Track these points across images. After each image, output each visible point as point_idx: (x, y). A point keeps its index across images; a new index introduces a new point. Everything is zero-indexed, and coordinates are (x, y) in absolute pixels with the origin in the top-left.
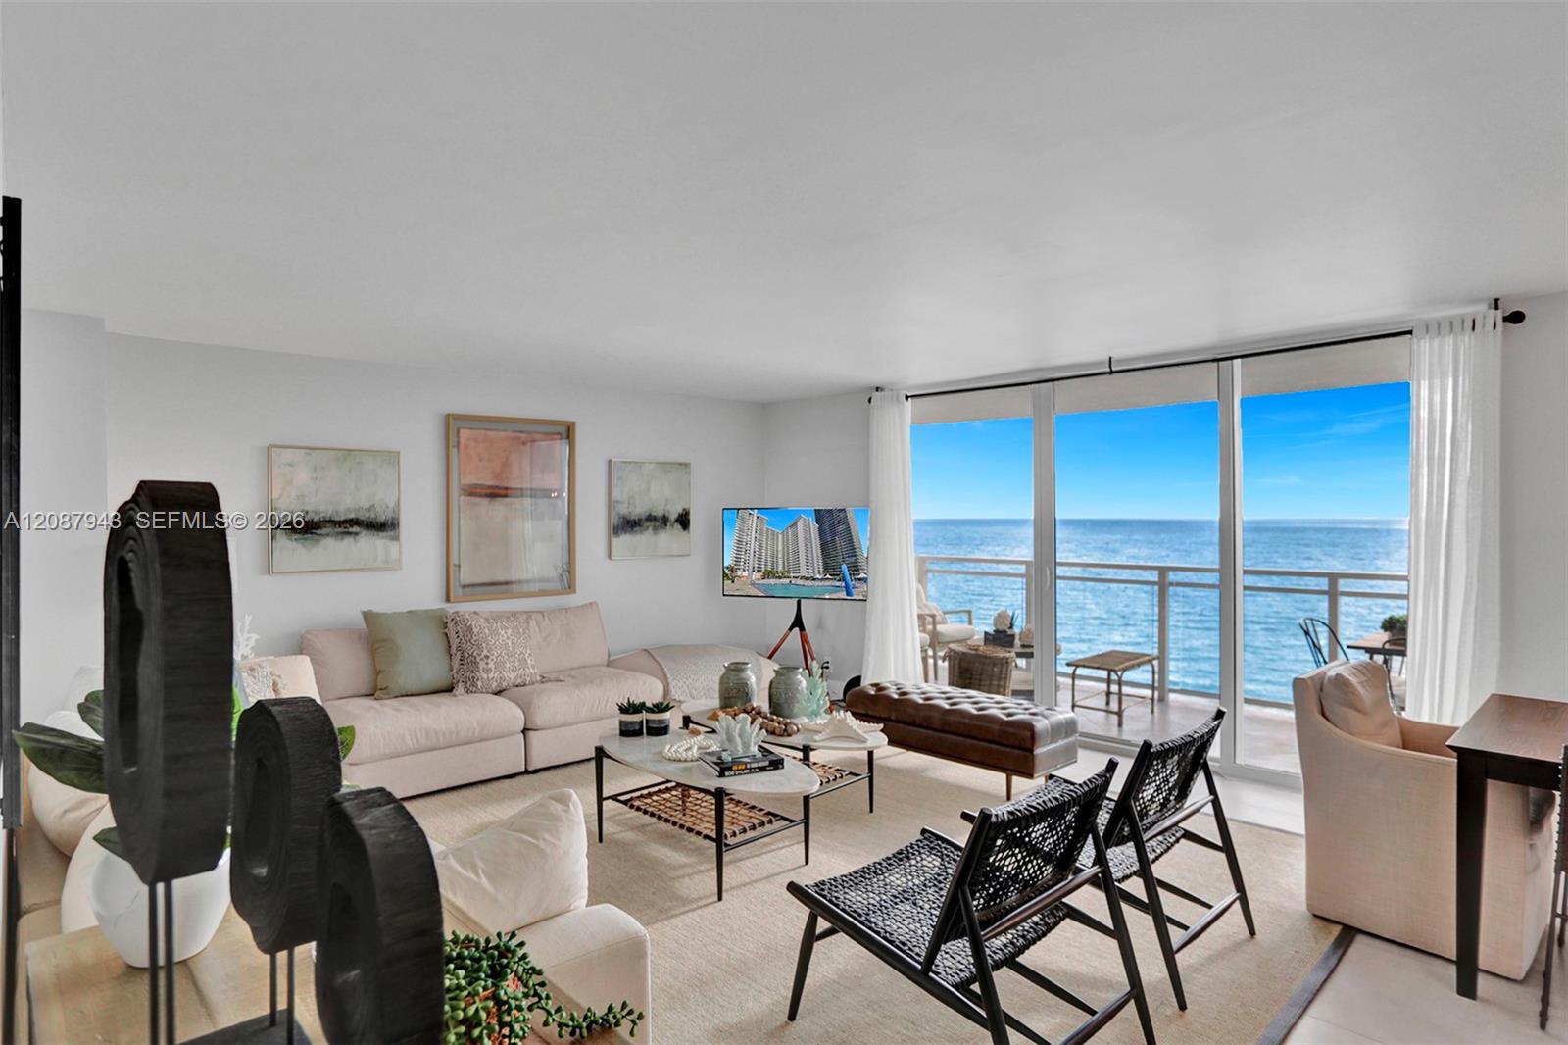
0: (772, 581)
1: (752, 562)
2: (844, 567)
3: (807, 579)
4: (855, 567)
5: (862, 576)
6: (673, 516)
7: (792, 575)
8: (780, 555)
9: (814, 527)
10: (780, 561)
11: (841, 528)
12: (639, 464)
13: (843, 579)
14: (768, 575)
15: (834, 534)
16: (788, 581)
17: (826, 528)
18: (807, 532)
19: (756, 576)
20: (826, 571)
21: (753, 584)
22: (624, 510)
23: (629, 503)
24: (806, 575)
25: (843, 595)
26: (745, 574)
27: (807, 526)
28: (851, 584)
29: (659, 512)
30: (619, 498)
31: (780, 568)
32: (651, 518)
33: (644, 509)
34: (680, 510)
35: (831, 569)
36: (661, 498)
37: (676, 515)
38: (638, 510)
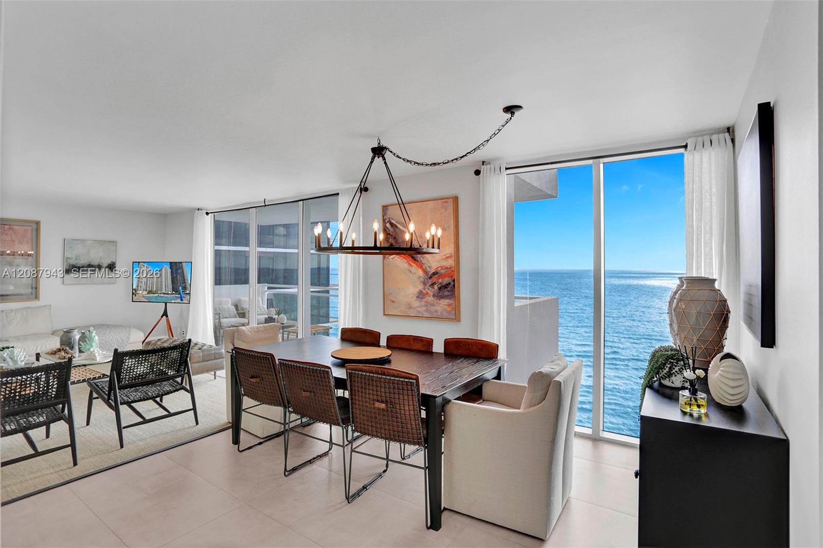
0: (151, 295)
1: (144, 287)
2: (180, 288)
3: (165, 294)
4: (185, 288)
5: (188, 292)
6: (105, 265)
7: (159, 292)
8: (155, 283)
9: (169, 270)
10: (155, 286)
11: (180, 271)
12: (83, 241)
13: (180, 294)
14: (150, 292)
15: (177, 273)
16: (157, 295)
17: (174, 271)
18: (166, 273)
19: (145, 293)
20: (173, 290)
21: (143, 297)
22: (72, 262)
23: (76, 259)
24: (165, 292)
25: (179, 301)
26: (141, 292)
27: (166, 271)
28: (183, 296)
29: (96, 263)
30: (69, 257)
31: (155, 289)
32: (90, 266)
33: (85, 262)
34: (110, 262)
35: (175, 290)
36: (98, 256)
37: (107, 265)
38: (83, 261)
